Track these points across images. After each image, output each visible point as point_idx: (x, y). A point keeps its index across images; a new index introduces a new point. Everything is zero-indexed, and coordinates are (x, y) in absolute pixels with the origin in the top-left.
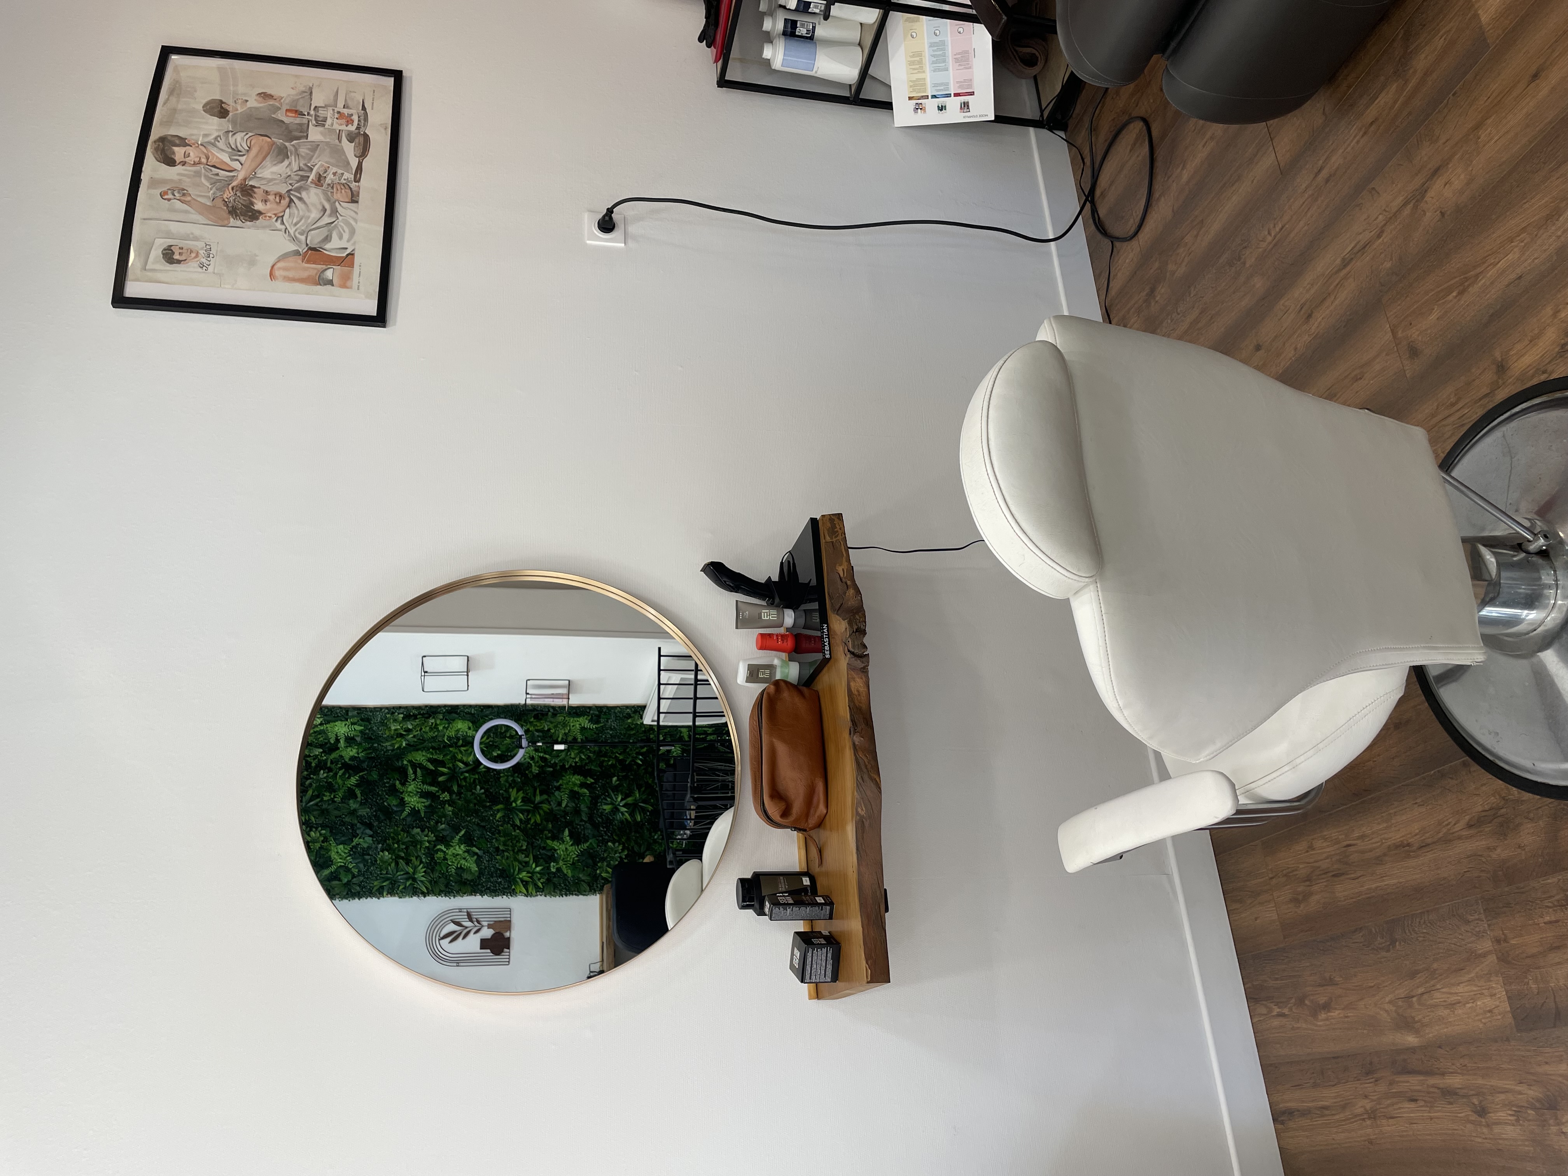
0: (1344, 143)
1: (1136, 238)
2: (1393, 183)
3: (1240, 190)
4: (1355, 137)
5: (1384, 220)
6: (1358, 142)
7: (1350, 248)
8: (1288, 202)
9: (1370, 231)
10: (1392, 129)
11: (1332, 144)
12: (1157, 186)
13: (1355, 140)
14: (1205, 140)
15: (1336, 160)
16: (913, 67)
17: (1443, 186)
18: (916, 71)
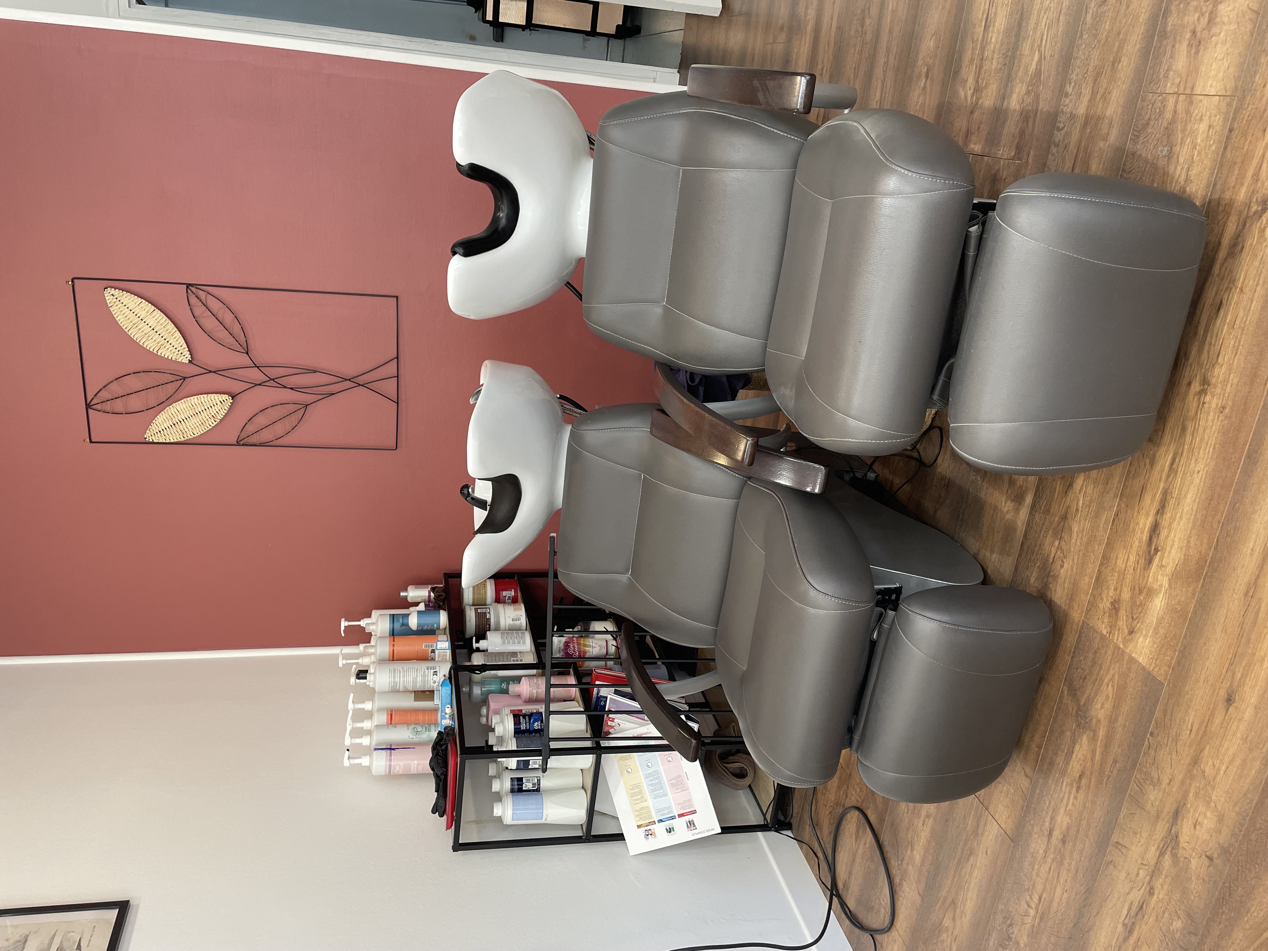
0: (1062, 801)
1: (893, 929)
2: (1135, 833)
3: (978, 864)
4: (1070, 793)
5: (1147, 875)
6: (1076, 798)
7: (1125, 912)
8: (1033, 870)
9: (1138, 889)
10: (1105, 780)
11: (1050, 804)
12: (894, 871)
13: (1072, 797)
14: (922, 819)
15: (1062, 820)
16: (634, 798)
17: (1192, 828)
18: (638, 802)
